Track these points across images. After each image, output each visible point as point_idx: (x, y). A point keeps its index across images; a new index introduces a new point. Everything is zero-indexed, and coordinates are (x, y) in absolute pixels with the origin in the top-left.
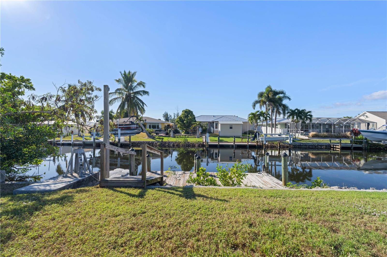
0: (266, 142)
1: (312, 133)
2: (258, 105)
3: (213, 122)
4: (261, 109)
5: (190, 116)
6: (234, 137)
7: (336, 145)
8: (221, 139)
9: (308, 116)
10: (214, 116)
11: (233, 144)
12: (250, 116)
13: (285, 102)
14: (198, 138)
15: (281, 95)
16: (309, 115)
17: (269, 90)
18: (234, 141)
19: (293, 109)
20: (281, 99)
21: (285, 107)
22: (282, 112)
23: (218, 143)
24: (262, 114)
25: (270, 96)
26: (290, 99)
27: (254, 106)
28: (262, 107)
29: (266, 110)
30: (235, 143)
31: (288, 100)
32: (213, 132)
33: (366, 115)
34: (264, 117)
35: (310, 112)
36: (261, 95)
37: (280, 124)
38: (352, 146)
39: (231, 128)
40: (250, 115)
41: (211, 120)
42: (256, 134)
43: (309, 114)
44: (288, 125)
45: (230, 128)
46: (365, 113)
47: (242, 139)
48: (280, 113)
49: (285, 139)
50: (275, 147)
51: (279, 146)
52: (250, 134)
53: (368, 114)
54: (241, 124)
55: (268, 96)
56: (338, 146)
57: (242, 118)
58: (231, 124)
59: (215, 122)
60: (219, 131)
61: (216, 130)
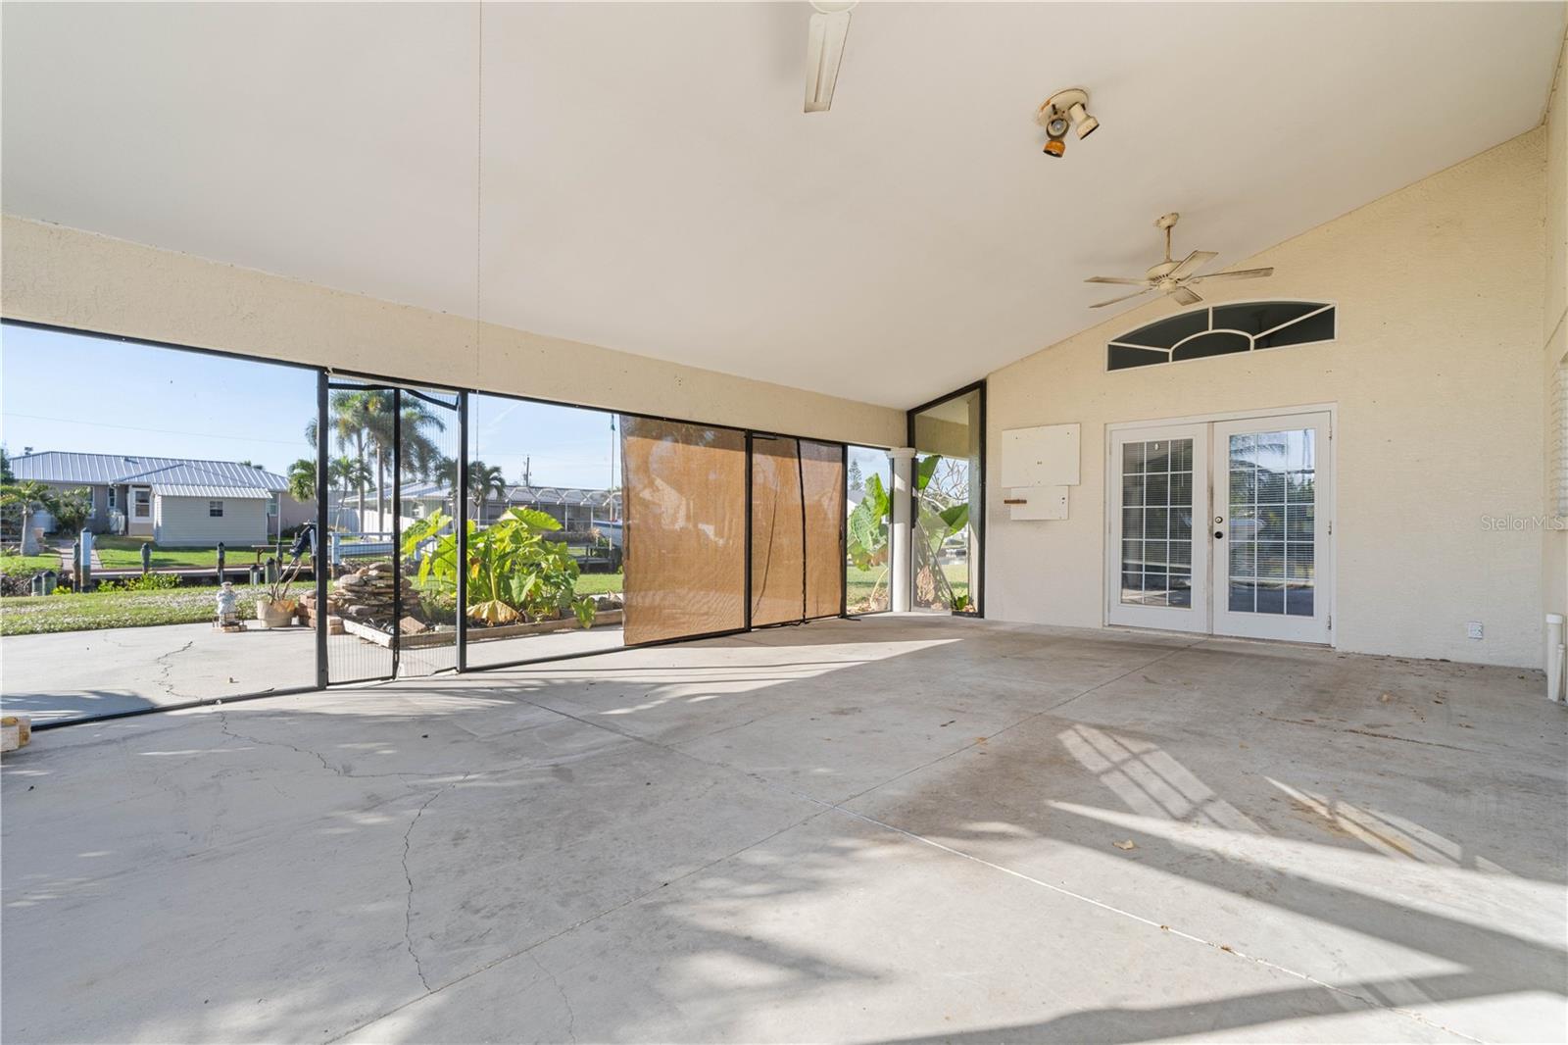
0: (342, 556)
3: (124, 489)
4: (343, 450)
6: (221, 544)
8: (154, 555)
9: (493, 483)
10: (127, 459)
11: (216, 570)
12: (296, 471)
13: (426, 432)
14: (26, 554)
16: (495, 478)
18: (221, 561)
19: (453, 459)
21: (425, 449)
22: (417, 464)
23: (142, 573)
24: (342, 467)
25: (371, 408)
26: (442, 427)
28: (347, 444)
29: (361, 455)
30: (225, 570)
31: (436, 428)
32: (122, 528)
34: (351, 480)
35: (497, 469)
36: (341, 401)
37: (423, 501)
38: (586, 561)
39: (216, 513)
40: (294, 467)
41: (111, 477)
42: (309, 535)
43: (495, 474)
45: (211, 515)
47: (259, 554)
48: (409, 466)
54: (264, 499)
55: (366, 409)
57: (274, 476)
58: (219, 498)
59: (134, 486)
60: (152, 524)
61: (143, 520)
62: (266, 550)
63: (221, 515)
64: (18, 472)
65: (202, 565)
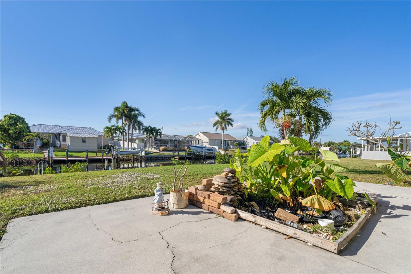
0: (120, 155)
1: (162, 148)
2: (114, 120)
3: (59, 134)
4: (117, 123)
6: (87, 151)
7: (176, 157)
8: (69, 153)
9: (158, 133)
10: (60, 126)
11: (86, 158)
12: (106, 130)
13: (140, 119)
14: (35, 153)
15: (137, 112)
16: (159, 132)
17: (125, 105)
18: (87, 155)
19: (147, 126)
20: (136, 116)
21: (140, 124)
22: (138, 128)
23: (66, 159)
24: (118, 128)
25: (125, 111)
26: (144, 117)
27: (110, 119)
28: (119, 122)
29: (123, 125)
30: (88, 158)
32: (59, 146)
33: (199, 134)
34: (121, 132)
35: (159, 130)
36: (117, 109)
37: (138, 139)
38: (185, 157)
39: (84, 141)
40: (105, 128)
41: (56, 132)
42: (111, 148)
43: (159, 131)
44: (145, 141)
45: (83, 142)
46: (199, 133)
47: (97, 153)
48: (136, 129)
49: (137, 152)
50: (130, 160)
51: (133, 159)
52: (106, 149)
53: (200, 134)
54: (96, 138)
55: (124, 112)
56: (177, 157)
57: (98, 131)
58: (85, 137)
59: (62, 134)
60: (67, 145)
61: (64, 143)
62: (98, 152)
63: (85, 142)
64: (32, 130)
65: (81, 156)
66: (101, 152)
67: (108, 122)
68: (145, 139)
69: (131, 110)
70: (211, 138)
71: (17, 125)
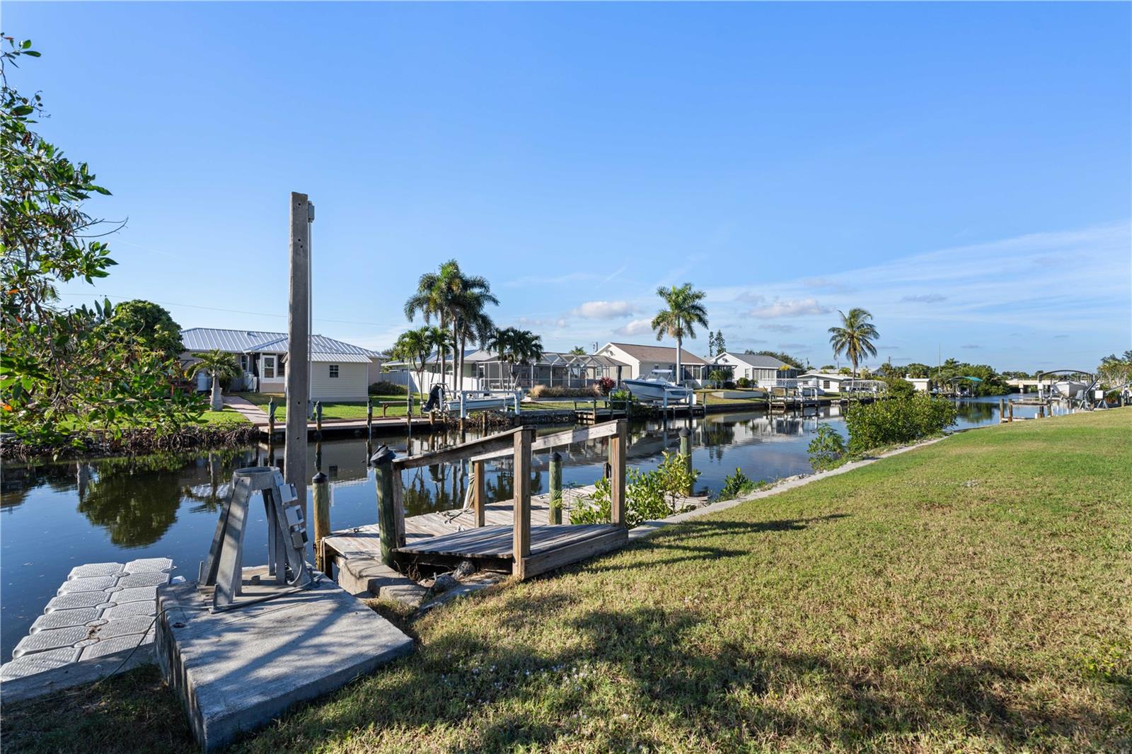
0: (467, 411)
1: (537, 389)
2: (419, 314)
3: (256, 356)
5: (163, 329)
7: (586, 414)
9: (534, 349)
10: (249, 334)
11: (366, 423)
12: (406, 339)
13: (487, 309)
14: (214, 410)
15: (476, 291)
16: (536, 345)
17: (453, 274)
18: (370, 415)
19: (503, 328)
20: (478, 301)
21: (485, 323)
22: (476, 333)
23: (316, 425)
24: (437, 338)
25: (454, 289)
26: (496, 302)
27: (410, 312)
29: (443, 325)
30: (373, 422)
32: (255, 388)
33: (610, 349)
35: (537, 338)
36: (430, 283)
39: (334, 374)
40: (404, 337)
41: (246, 347)
42: (437, 393)
43: (534, 343)
44: (481, 369)
45: (331, 376)
46: (609, 346)
47: (385, 408)
48: (472, 338)
49: (505, 402)
50: (474, 425)
51: (486, 423)
53: (613, 348)
54: (366, 363)
55: (450, 289)
56: (591, 414)
58: (336, 362)
59: (264, 354)
60: (284, 384)
61: (269, 380)
62: (390, 405)
63: (337, 376)
64: (187, 343)
65: (347, 418)
66: (405, 405)
67: (405, 318)
68: (482, 365)
69: (467, 285)
70: (644, 360)
71: (155, 331)
